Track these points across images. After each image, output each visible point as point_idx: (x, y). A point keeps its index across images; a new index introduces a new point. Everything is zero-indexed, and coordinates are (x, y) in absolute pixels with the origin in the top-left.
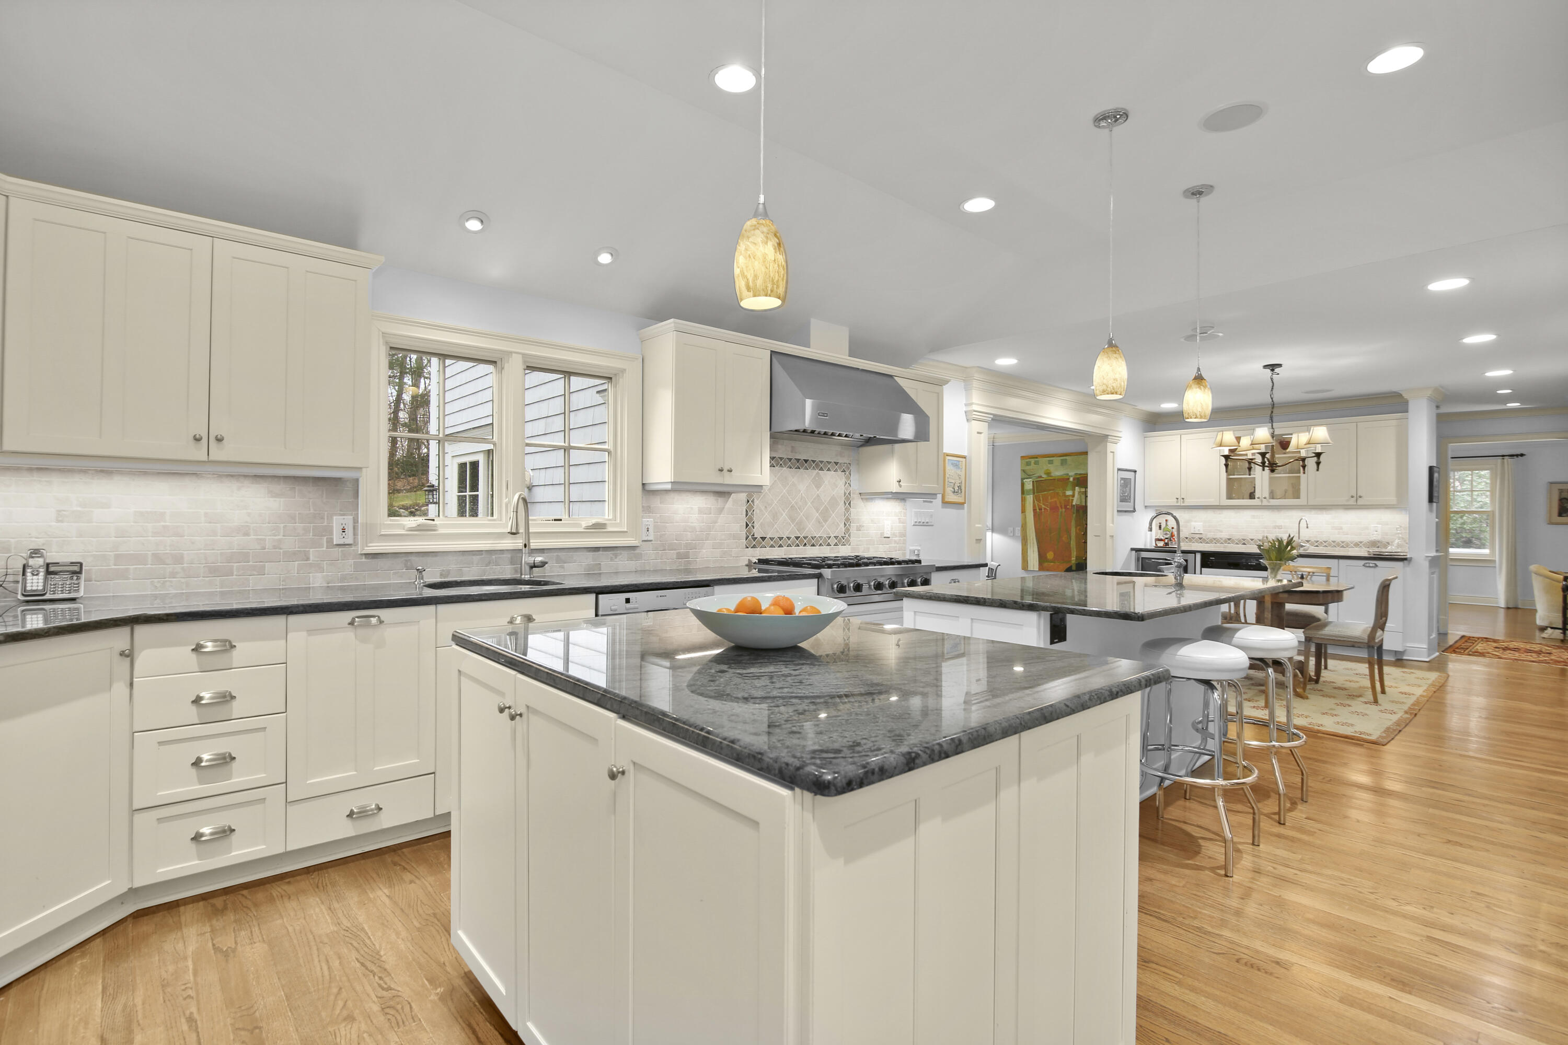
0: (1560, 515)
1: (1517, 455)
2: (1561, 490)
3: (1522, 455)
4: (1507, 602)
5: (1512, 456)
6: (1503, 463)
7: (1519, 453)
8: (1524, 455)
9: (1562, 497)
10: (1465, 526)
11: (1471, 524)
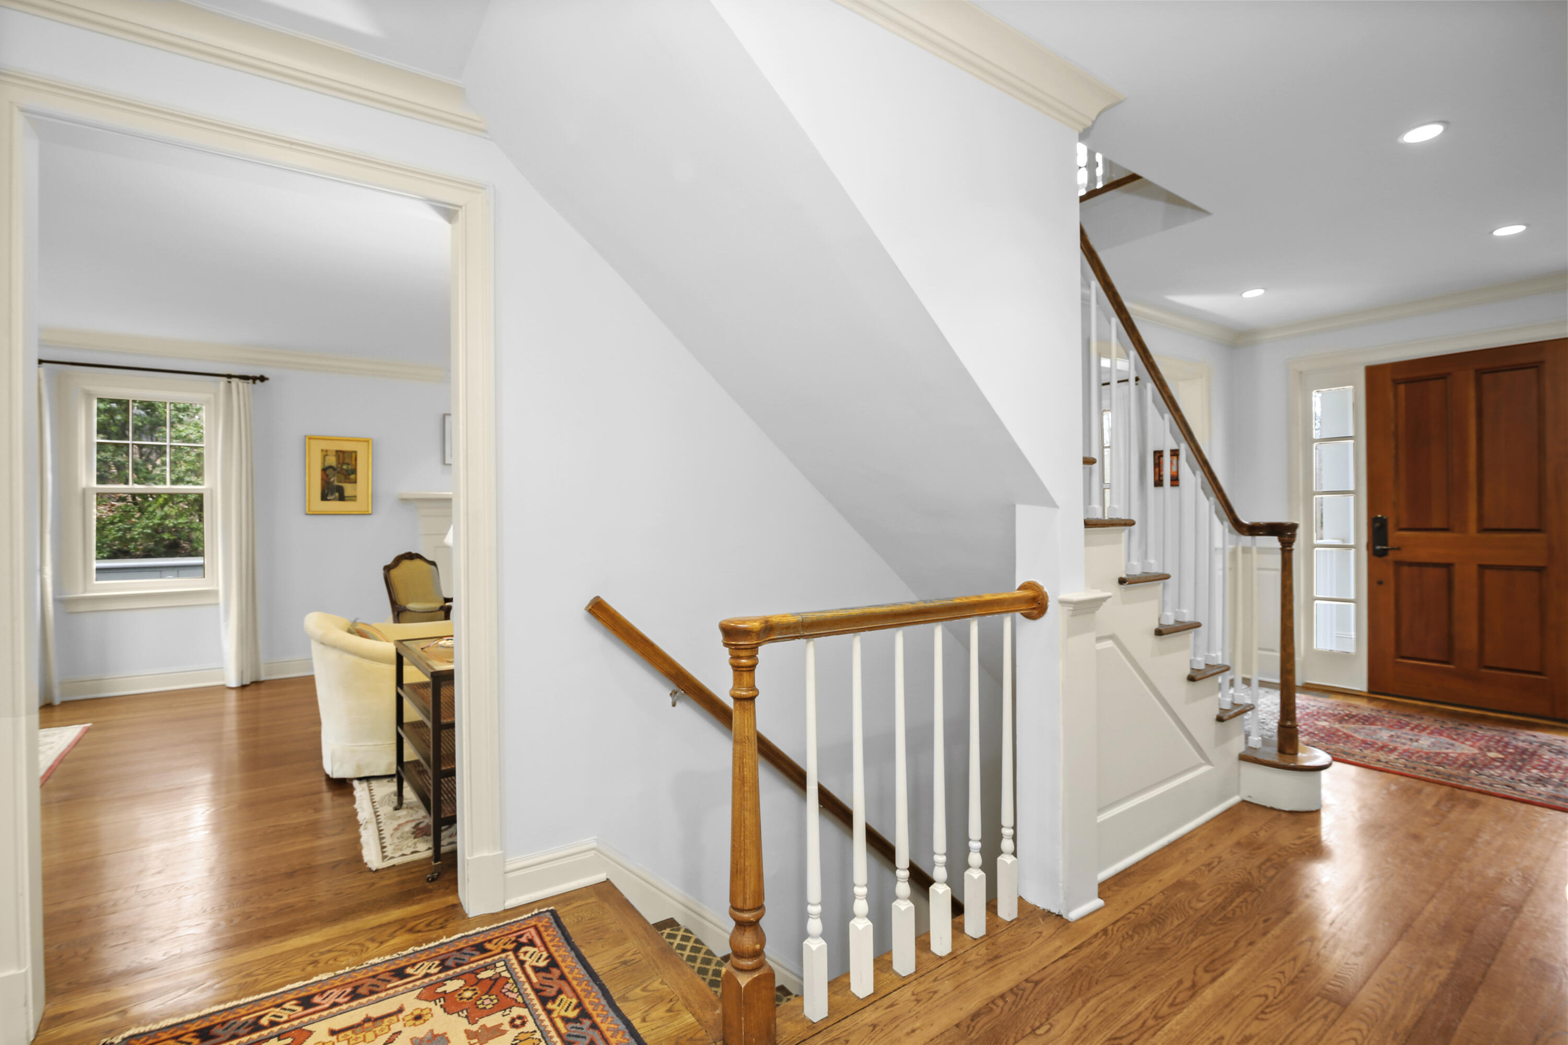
0: (324, 497)
1: (254, 379)
2: (327, 451)
3: (262, 379)
4: (241, 674)
5: (245, 378)
6: (229, 392)
7: (258, 375)
8: (267, 379)
9: (327, 464)
10: (167, 522)
11: (176, 519)
